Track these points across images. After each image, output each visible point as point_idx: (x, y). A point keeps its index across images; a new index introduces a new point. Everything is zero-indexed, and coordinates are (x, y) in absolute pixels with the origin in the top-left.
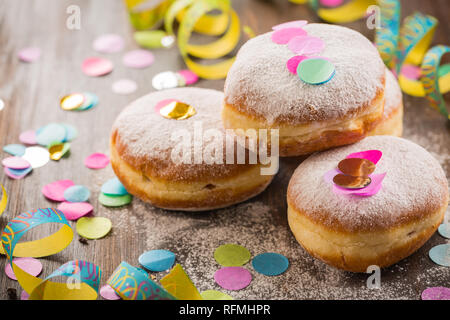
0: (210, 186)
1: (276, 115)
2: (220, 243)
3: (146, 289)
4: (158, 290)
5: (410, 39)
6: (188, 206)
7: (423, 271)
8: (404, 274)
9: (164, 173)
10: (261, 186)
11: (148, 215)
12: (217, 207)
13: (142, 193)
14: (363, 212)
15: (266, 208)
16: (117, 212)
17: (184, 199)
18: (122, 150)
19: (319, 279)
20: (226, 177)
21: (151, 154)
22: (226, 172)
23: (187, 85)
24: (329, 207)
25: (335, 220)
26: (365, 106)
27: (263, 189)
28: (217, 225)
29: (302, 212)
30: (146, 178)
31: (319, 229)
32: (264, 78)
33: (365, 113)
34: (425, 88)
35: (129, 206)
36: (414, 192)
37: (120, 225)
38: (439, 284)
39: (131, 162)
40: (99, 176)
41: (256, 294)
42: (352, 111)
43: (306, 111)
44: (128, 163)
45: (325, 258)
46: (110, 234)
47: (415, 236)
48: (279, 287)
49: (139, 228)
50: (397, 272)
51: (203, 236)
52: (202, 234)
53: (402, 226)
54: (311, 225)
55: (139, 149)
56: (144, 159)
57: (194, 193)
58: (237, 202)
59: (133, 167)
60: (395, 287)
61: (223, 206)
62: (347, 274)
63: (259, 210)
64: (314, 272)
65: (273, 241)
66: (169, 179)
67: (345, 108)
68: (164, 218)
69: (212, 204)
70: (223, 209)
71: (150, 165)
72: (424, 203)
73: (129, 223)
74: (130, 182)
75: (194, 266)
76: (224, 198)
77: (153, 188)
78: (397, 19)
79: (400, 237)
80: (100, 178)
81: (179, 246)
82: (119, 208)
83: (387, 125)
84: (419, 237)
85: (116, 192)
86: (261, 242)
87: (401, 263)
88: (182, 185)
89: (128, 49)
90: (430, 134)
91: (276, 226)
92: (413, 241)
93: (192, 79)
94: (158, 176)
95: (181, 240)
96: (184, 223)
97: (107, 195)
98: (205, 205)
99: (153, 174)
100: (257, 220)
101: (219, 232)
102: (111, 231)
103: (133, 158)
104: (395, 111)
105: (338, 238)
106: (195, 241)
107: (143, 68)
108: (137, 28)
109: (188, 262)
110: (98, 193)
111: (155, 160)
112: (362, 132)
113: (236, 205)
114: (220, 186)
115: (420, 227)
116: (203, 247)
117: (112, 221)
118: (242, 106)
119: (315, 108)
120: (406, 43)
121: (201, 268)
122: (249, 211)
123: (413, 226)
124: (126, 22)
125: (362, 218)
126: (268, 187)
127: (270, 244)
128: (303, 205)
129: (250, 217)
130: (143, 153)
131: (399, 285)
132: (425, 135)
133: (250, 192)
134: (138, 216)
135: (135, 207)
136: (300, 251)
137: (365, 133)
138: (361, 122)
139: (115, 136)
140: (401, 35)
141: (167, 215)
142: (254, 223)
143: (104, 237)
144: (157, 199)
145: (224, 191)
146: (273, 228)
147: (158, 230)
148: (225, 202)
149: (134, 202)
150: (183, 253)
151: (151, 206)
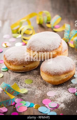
0: (24, 66)
1: (37, 51)
2: (26, 79)
3: (7, 87)
4: (10, 87)
5: (72, 35)
6: (20, 71)
7: (69, 85)
8: (65, 85)
9: (14, 64)
10: (36, 66)
11: (11, 73)
12: (26, 71)
13: (10, 68)
14: (55, 72)
15: (37, 71)
16: (5, 72)
17: (18, 69)
18: (6, 59)
19: (47, 86)
20: (27, 65)
21: (11, 60)
22: (27, 63)
23: (23, 45)
24: (48, 70)
25: (49, 73)
26: (56, 49)
27: (36, 67)
28: (26, 75)
29: (43, 72)
30: (10, 65)
31: (46, 75)
32: (35, 43)
33: (57, 50)
34: (74, 45)
35: (7, 71)
36: (67, 67)
37: (5, 75)
38: (73, 87)
39: (7, 61)
40: (1, 65)
42: (53, 50)
43: (43, 50)
44: (7, 62)
45: (48, 81)
46: (3, 77)
47: (67, 77)
48: (38, 88)
49: (9, 76)
50: (64, 85)
51: (23, 77)
52: (22, 77)
53: (64, 75)
54: (45, 74)
55: (9, 59)
56: (10, 61)
57: (21, 68)
58: (30, 70)
59: (8, 62)
60: (63, 88)
61: (27, 71)
62: (53, 85)
63: (35, 72)
64: (46, 85)
65: (38, 78)
66: (15, 65)
67: (52, 49)
68: (15, 74)
69: (25, 70)
70: (28, 72)
71: (11, 62)
72: (69, 70)
73: (7, 75)
74: (7, 66)
75: (20, 83)
76: (27, 69)
77: (12, 67)
78: (69, 30)
79: (64, 77)
80: (2, 65)
81: (17, 79)
82: (5, 71)
83: (64, 53)
84: (68, 77)
85: (5, 68)
86: (35, 78)
87: (65, 83)
88: (18, 66)
89: (11, 38)
90: (75, 56)
91: (39, 75)
92: (67, 78)
93: (24, 44)
94: (13, 64)
95: (18, 78)
96: (19, 74)
97: (3, 69)
98: (23, 70)
99: (12, 64)
100: (35, 74)
101: (26, 76)
102: (3, 76)
103: (8, 61)
104: (66, 50)
106: (21, 78)
107: (13, 42)
108: (13, 33)
109: (19, 83)
110: (1, 68)
111: (12, 61)
112: (56, 54)
113: (31, 71)
114: (26, 66)
115: (68, 75)
116: (22, 80)
117: (3, 74)
118: (30, 49)
119: (45, 49)
120: (71, 36)
121: (21, 84)
122: (33, 72)
124: (11, 32)
125: (55, 73)
126: (38, 67)
127: (37, 79)
128: (43, 70)
129: (33, 73)
130: (10, 59)
131: (64, 87)
132: (74, 56)
133: (33, 68)
134: (9, 73)
135: (9, 71)
136: (43, 80)
137: (57, 55)
138: (56, 52)
139: (4, 56)
140: (70, 34)
141: (15, 73)
142: (34, 75)
143: (1, 77)
144: (13, 69)
145: (27, 67)
146: (38, 76)
147: (13, 76)
148: (28, 70)
149: (9, 70)
150: (18, 81)
151: (12, 71)
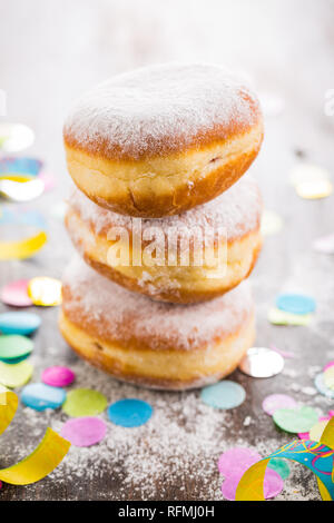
41: (111, 450)
105: (122, 170)
123: (217, 150)
